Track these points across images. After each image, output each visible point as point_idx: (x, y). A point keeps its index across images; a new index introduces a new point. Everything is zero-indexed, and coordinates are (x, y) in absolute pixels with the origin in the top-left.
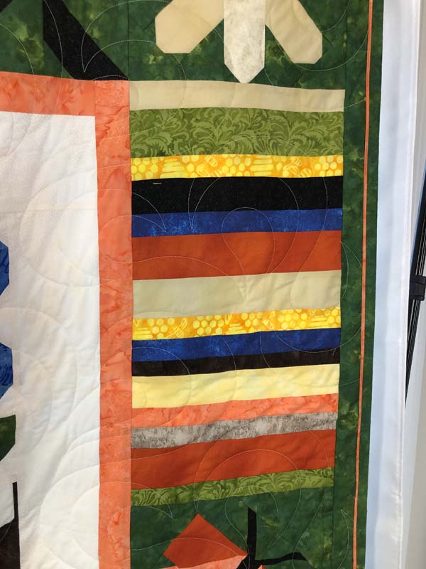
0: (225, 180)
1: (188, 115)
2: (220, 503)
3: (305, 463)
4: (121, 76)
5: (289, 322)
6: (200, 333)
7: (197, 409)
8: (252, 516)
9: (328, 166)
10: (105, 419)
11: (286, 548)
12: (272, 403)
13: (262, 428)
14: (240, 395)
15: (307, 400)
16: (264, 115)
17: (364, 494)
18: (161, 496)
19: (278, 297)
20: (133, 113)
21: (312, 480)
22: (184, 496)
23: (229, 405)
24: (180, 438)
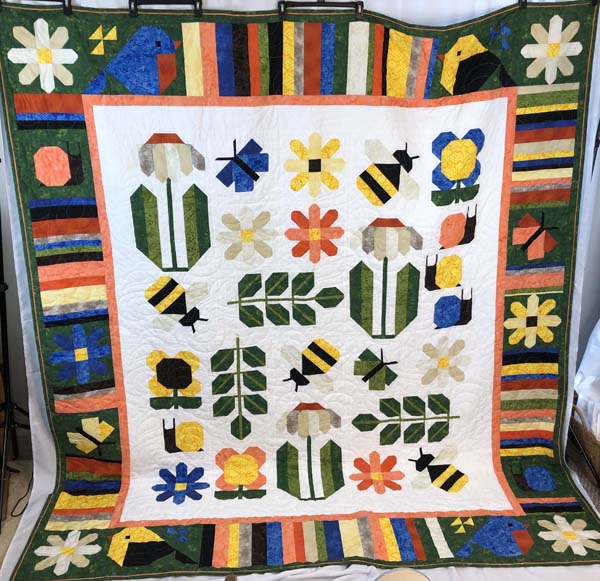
0: (542, 114)
1: (533, 95)
2: (533, 210)
3: (560, 199)
4: (515, 85)
5: (558, 155)
6: (532, 159)
7: (530, 181)
8: (543, 214)
9: (573, 106)
10: (504, 185)
11: (553, 225)
12: (551, 180)
13: (548, 187)
14: (542, 177)
15: (562, 179)
16: (554, 93)
17: (579, 209)
18: (518, 207)
19: (555, 147)
20: (518, 96)
21: (561, 204)
22: (524, 207)
23: (539, 180)
24: (525, 190)
